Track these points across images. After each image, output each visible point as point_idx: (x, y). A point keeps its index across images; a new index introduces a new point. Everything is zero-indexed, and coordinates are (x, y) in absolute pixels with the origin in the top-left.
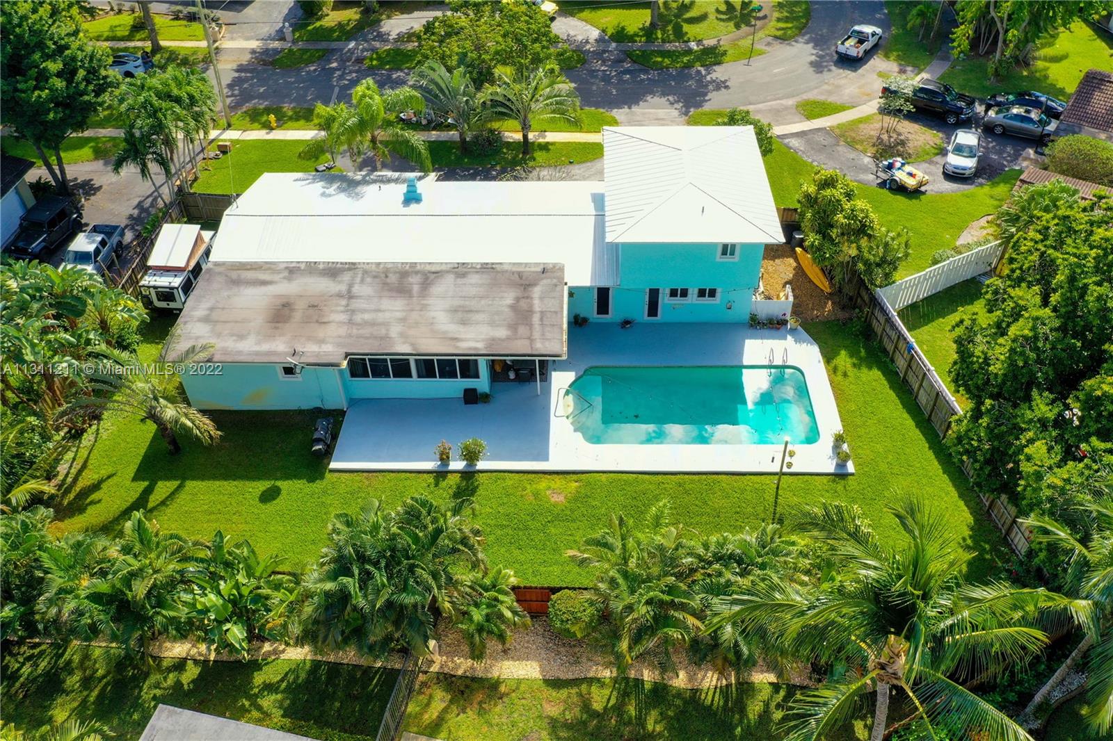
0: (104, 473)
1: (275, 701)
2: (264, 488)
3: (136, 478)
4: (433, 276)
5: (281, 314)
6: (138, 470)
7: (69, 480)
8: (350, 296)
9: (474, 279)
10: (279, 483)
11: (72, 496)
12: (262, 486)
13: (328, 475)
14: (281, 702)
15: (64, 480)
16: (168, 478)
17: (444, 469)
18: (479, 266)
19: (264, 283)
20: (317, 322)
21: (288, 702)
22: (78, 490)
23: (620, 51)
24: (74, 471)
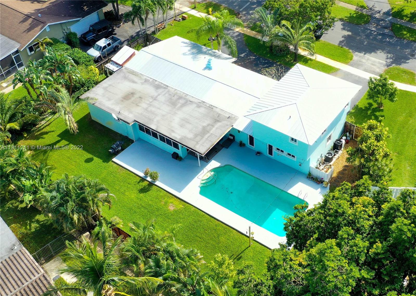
0: (52, 129)
1: (36, 226)
2: (89, 157)
3: (58, 136)
4: (189, 102)
5: (128, 96)
6: (61, 133)
7: (42, 127)
8: (155, 99)
9: (202, 110)
10: (95, 158)
11: (39, 133)
12: (89, 156)
13: (110, 162)
14: (37, 227)
15: (41, 126)
16: (66, 140)
17: (145, 178)
18: (208, 105)
19: (134, 82)
20: (136, 104)
21: (39, 228)
22: (42, 131)
23: (391, 22)
24: (45, 125)
